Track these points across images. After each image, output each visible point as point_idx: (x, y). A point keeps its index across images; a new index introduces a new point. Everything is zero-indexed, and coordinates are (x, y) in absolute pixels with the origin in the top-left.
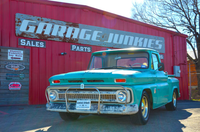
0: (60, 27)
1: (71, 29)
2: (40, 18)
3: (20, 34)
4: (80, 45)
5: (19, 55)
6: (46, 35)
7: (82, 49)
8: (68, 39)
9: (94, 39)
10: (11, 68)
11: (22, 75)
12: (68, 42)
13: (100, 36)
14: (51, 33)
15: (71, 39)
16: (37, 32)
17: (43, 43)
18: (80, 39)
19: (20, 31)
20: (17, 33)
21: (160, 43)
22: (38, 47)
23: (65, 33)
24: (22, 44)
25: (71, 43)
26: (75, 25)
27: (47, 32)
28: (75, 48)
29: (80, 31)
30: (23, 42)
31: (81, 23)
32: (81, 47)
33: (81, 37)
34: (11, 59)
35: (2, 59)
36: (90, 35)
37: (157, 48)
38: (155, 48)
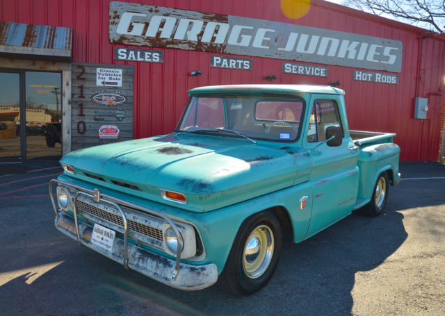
0: (191, 23)
1: (211, 26)
2: (153, 8)
3: (117, 39)
4: (229, 56)
5: (115, 77)
6: (164, 39)
7: (233, 64)
8: (206, 44)
9: (258, 43)
10: (101, 100)
11: (120, 114)
12: (206, 51)
13: (269, 39)
14: (173, 36)
15: (211, 44)
16: (148, 34)
17: (158, 54)
18: (230, 45)
19: (117, 34)
20: (111, 37)
21: (392, 52)
22: (150, 62)
23: (201, 34)
24: (120, 58)
25: (212, 52)
26: (221, 18)
27: (166, 34)
28: (219, 62)
29: (230, 29)
30: (122, 54)
31: (232, 15)
32: (231, 61)
33: (233, 41)
34: (102, 85)
35: (86, 85)
36: (250, 37)
37: (386, 62)
38: (382, 62)
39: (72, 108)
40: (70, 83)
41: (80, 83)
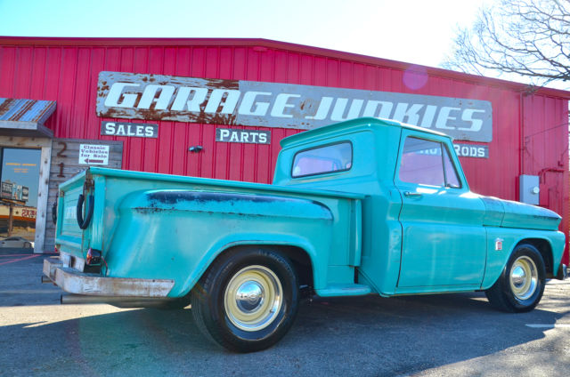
0: (192, 91)
1: (218, 93)
2: (148, 76)
3: (104, 112)
4: (242, 128)
5: (101, 154)
6: (160, 110)
7: (244, 137)
8: (211, 115)
9: (277, 112)
12: (210, 123)
13: (293, 106)
14: (170, 107)
15: (217, 115)
16: (141, 106)
17: (152, 128)
18: (242, 115)
19: (105, 107)
20: (98, 110)
21: (475, 116)
22: (142, 137)
23: (205, 104)
24: (108, 132)
28: (227, 135)
29: (242, 96)
30: (110, 128)
31: (244, 79)
32: (242, 133)
33: (244, 110)
34: (85, 163)
35: (67, 162)
36: (268, 104)
37: (468, 129)
38: (460, 129)
39: (49, 188)
40: (49, 161)
41: (60, 161)
